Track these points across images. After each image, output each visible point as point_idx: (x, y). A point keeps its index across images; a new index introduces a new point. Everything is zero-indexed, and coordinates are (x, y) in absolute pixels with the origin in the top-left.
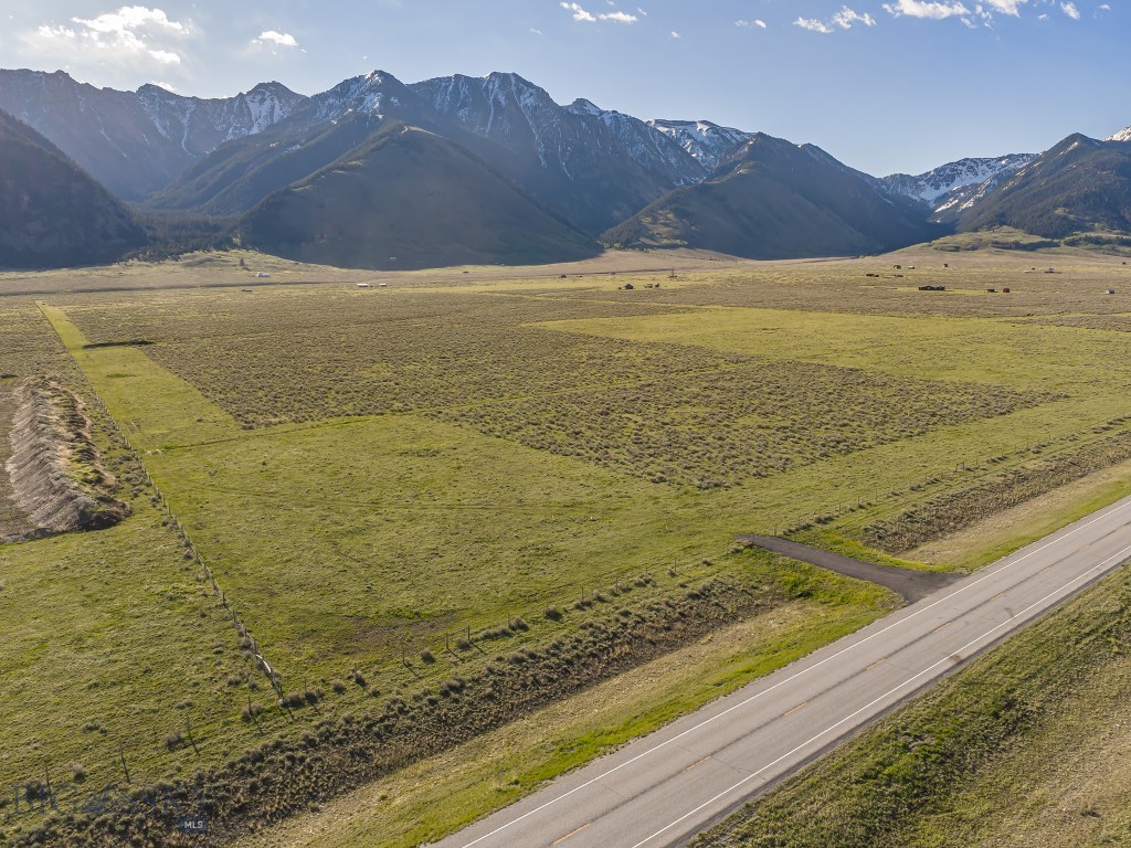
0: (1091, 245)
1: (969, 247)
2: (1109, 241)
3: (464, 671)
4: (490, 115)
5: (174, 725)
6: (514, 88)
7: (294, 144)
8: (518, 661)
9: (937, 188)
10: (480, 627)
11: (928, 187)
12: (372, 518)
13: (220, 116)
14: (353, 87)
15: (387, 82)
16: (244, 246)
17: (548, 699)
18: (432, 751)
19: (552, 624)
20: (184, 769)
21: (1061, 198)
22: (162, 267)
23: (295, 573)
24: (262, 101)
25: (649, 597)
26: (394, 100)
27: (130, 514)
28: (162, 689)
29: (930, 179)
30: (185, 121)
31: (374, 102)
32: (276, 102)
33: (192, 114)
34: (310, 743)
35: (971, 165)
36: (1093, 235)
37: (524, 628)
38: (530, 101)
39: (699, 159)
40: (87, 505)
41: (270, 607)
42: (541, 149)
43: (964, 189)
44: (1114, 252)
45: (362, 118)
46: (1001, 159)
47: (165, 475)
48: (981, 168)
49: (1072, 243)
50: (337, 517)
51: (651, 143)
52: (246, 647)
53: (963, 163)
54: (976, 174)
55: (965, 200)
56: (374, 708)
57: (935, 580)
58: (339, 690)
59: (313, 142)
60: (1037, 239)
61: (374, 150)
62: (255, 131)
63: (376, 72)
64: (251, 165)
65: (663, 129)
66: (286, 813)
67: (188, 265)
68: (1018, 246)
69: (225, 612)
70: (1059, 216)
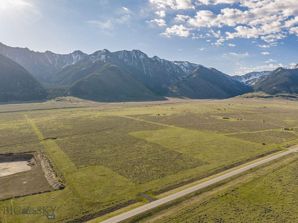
0: (281, 97)
1: (251, 97)
2: (286, 96)
3: (102, 209)
4: (132, 60)
5: (76, 214)
6: (138, 54)
7: (83, 67)
8: (108, 208)
9: (246, 79)
10: (105, 204)
11: (244, 79)
12: (95, 188)
13: (65, 59)
14: (99, 53)
15: (107, 52)
16: (70, 95)
17: (110, 212)
18: (98, 216)
19: (112, 204)
20: (78, 217)
21: (275, 84)
22: (51, 101)
23: (86, 197)
24: (76, 55)
25: (124, 201)
26: (108, 57)
27: (65, 187)
28: (74, 210)
29: (244, 77)
30: (56, 60)
31: (103, 57)
32: (79, 55)
33: (58, 58)
34: (88, 216)
35: (255, 73)
36: (282, 94)
37: (109, 205)
38: (142, 57)
39: (185, 71)
40: (60, 186)
41: (83, 201)
42: (145, 69)
43: (253, 80)
44: (287, 99)
45: (100, 61)
46: (262, 72)
47: (68, 179)
48: (257, 74)
49: (277, 96)
50: (91, 188)
51: (173, 67)
52: (81, 206)
53: (253, 73)
54: (256, 76)
55: (253, 83)
56: (94, 213)
57: (156, 199)
58: (91, 211)
59: (88, 67)
60: (268, 95)
61: (103, 71)
62: (74, 63)
63: (104, 49)
64: (72, 73)
65: (176, 64)
66: (86, 221)
67: (57, 101)
68: (263, 97)
69: (79, 202)
70: (274, 89)
